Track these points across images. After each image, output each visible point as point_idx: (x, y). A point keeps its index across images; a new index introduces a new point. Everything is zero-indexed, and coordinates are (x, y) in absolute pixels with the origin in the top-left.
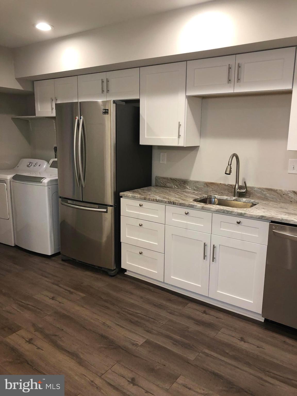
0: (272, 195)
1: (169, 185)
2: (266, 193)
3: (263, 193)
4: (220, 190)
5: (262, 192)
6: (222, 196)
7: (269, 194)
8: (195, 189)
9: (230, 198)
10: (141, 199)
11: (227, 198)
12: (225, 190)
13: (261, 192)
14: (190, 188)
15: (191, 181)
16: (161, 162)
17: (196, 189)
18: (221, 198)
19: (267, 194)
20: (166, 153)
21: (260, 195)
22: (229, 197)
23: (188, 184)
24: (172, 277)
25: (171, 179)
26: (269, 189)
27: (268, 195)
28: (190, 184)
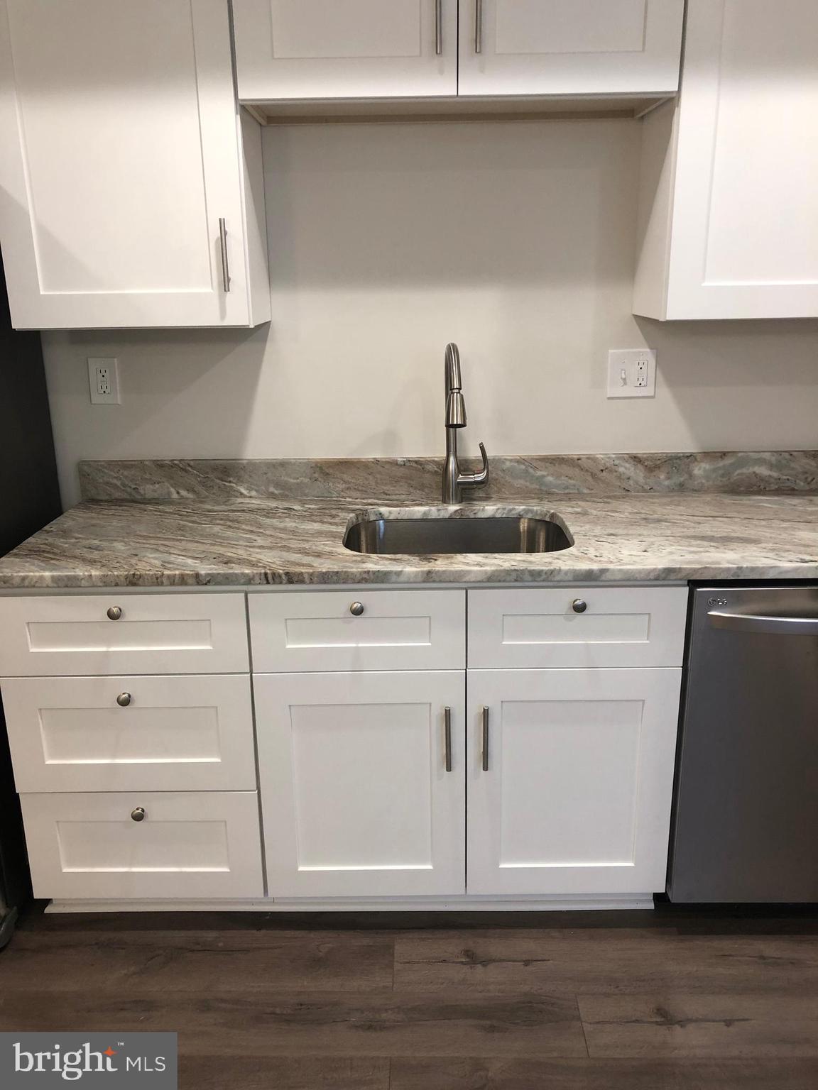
0: (563, 478)
1: (154, 491)
2: (544, 473)
3: (533, 476)
4: (377, 483)
5: (531, 470)
6: (407, 509)
7: (552, 475)
8: (276, 492)
9: (439, 510)
10: (110, 585)
11: (425, 513)
12: (395, 480)
13: (527, 471)
14: (254, 493)
15: (251, 463)
16: (96, 399)
17: (281, 492)
18: (403, 513)
19: (548, 475)
20: (116, 359)
21: (522, 482)
22: (433, 508)
23: (240, 477)
24: (301, 869)
25: (159, 465)
26: (554, 459)
27: (550, 479)
28: (250, 476)
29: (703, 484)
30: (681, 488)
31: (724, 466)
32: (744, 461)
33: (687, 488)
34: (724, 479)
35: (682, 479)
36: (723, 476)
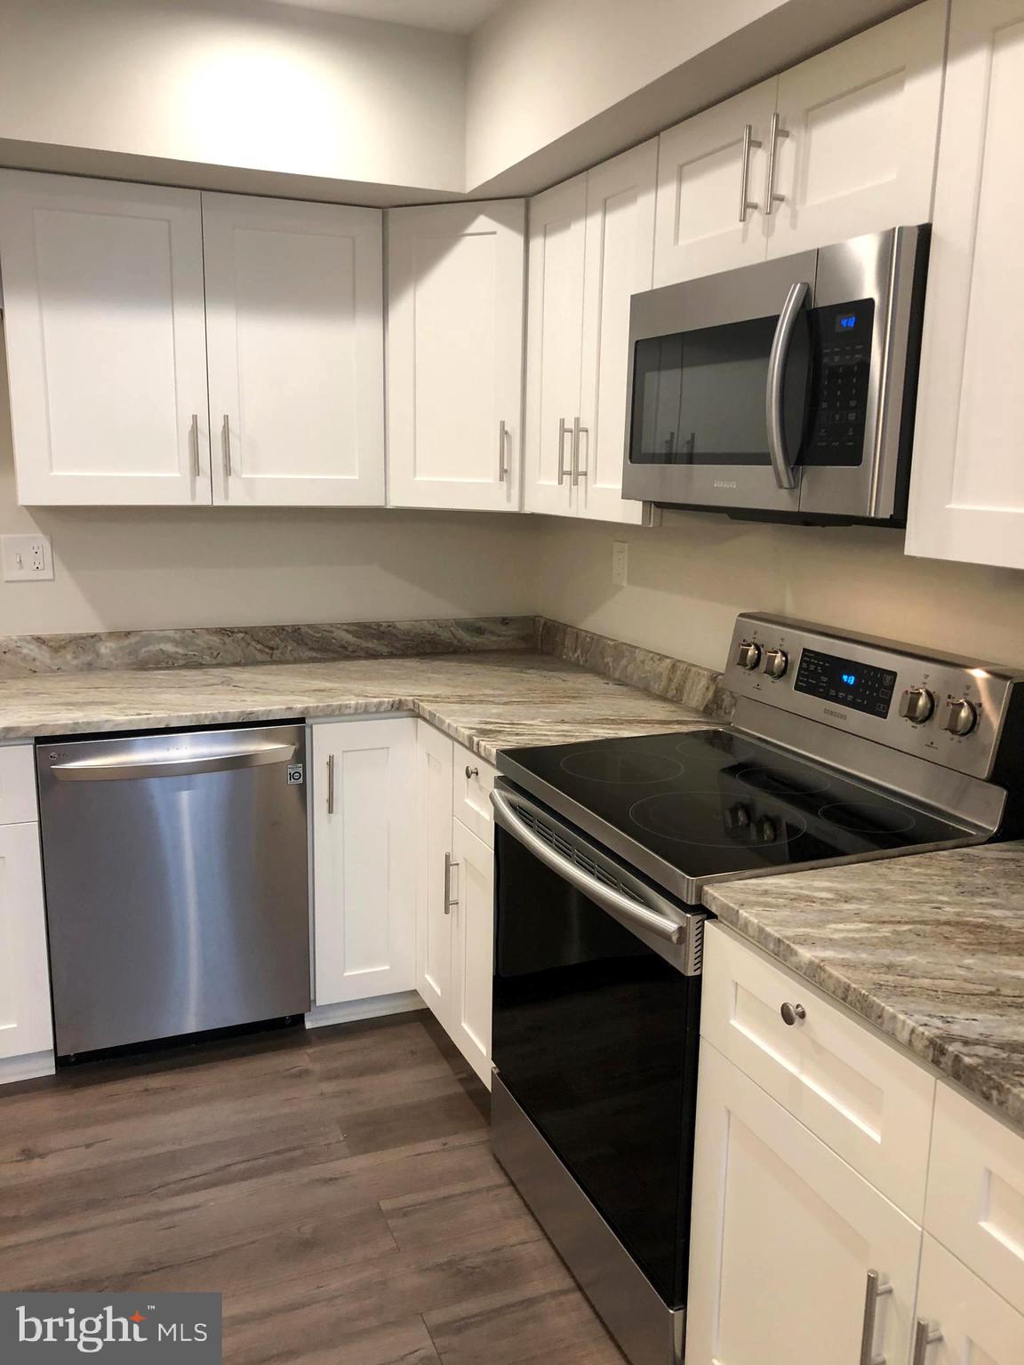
29: (111, 663)
30: (90, 667)
31: (130, 644)
32: (147, 639)
33: (96, 668)
34: (131, 657)
35: (89, 658)
36: (130, 654)
